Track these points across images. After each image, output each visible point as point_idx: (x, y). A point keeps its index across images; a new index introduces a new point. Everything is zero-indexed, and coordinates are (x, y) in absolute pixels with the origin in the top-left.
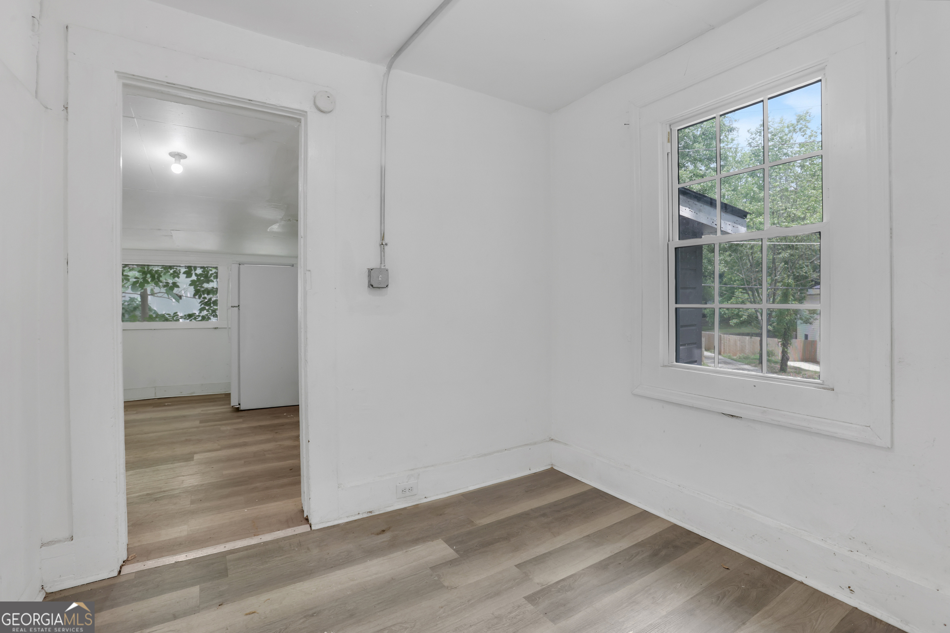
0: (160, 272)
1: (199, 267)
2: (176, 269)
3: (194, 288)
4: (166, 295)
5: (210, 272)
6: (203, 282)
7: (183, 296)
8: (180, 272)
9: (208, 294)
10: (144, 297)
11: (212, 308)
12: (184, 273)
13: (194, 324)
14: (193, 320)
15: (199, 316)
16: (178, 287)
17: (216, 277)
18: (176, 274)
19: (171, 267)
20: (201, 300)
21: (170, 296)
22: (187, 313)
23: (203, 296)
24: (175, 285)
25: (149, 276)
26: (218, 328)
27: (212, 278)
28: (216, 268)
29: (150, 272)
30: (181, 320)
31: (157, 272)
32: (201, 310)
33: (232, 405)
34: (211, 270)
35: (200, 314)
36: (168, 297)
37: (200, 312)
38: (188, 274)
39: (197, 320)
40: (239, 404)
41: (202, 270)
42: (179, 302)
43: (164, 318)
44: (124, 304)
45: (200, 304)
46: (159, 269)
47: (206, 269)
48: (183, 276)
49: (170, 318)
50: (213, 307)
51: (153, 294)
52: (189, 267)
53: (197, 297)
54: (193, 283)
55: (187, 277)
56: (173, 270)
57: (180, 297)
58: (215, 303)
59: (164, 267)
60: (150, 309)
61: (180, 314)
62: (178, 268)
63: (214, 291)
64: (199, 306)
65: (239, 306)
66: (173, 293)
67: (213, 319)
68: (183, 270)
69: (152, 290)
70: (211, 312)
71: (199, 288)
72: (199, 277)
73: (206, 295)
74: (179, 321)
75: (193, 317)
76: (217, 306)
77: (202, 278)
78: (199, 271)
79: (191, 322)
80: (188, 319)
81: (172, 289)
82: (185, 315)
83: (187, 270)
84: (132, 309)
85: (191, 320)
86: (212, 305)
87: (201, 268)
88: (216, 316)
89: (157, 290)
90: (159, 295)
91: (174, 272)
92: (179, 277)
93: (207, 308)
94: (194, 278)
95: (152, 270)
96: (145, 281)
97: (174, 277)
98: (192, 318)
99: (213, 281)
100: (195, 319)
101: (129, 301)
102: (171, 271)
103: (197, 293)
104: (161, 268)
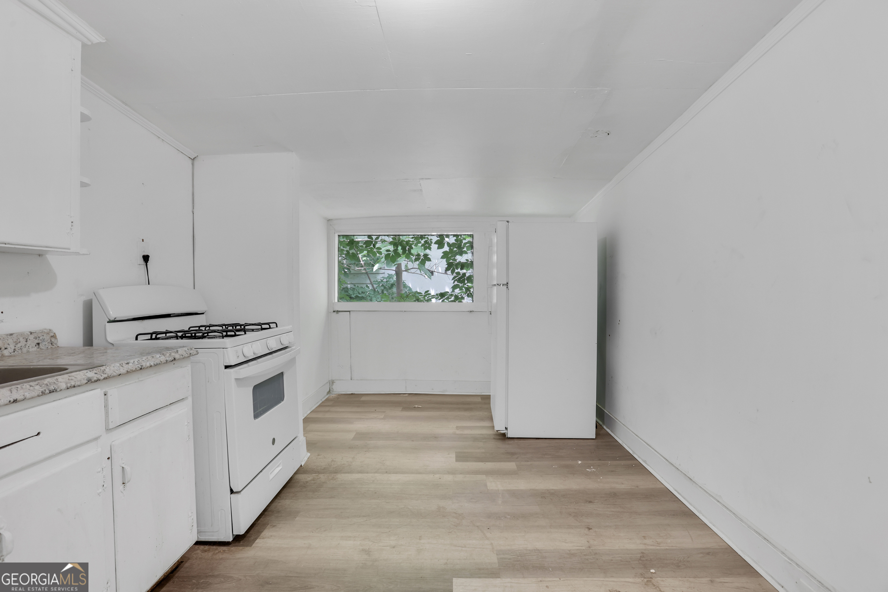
0: (411, 242)
1: (452, 235)
2: (427, 238)
3: (446, 261)
4: (418, 272)
5: (464, 241)
6: (456, 254)
7: (435, 272)
8: (431, 242)
9: (462, 269)
10: (399, 273)
11: (465, 286)
12: (435, 243)
13: (448, 305)
14: (445, 300)
15: (452, 295)
16: (429, 260)
17: (472, 247)
18: (427, 245)
19: (422, 237)
20: (453, 276)
21: (422, 272)
22: (439, 292)
23: (456, 271)
24: (427, 258)
25: (400, 248)
26: (473, 311)
27: (465, 249)
28: (472, 236)
29: (401, 243)
30: (434, 300)
31: (408, 242)
32: (454, 288)
33: (496, 428)
34: (465, 239)
35: (453, 293)
36: (420, 273)
37: (453, 291)
38: (440, 244)
39: (450, 300)
40: (506, 428)
41: (455, 238)
42: (430, 279)
43: (416, 297)
44: (384, 281)
45: (453, 280)
46: (410, 239)
47: (460, 237)
48: (434, 246)
49: (421, 298)
50: (467, 284)
51: (407, 270)
52: (441, 237)
53: (449, 272)
54: (445, 255)
55: (438, 248)
56: (424, 240)
57: (432, 273)
58: (470, 279)
59: (415, 236)
60: (405, 286)
61: (433, 293)
62: (430, 237)
63: (469, 265)
64: (451, 283)
65: (507, 283)
66: (425, 268)
67: (467, 300)
68: (435, 239)
69: (406, 266)
70: (464, 291)
71: (451, 261)
72: (452, 248)
73: (459, 270)
74: (431, 301)
75: (446, 297)
76: (472, 283)
77: (455, 249)
78: (452, 240)
79: (443, 303)
80: (440, 299)
81: (423, 263)
82: (437, 294)
83: (439, 238)
84: (390, 286)
85: (443, 301)
86: (466, 282)
87: (454, 236)
88: (470, 295)
89: (410, 265)
90: (413, 271)
91: (426, 242)
92: (430, 249)
93: (461, 285)
94: (446, 248)
95: (403, 241)
96: (397, 255)
97: (425, 249)
98: (444, 298)
99: (466, 253)
100: (448, 298)
101: (387, 278)
102: (423, 242)
103: (450, 267)
104: (412, 238)
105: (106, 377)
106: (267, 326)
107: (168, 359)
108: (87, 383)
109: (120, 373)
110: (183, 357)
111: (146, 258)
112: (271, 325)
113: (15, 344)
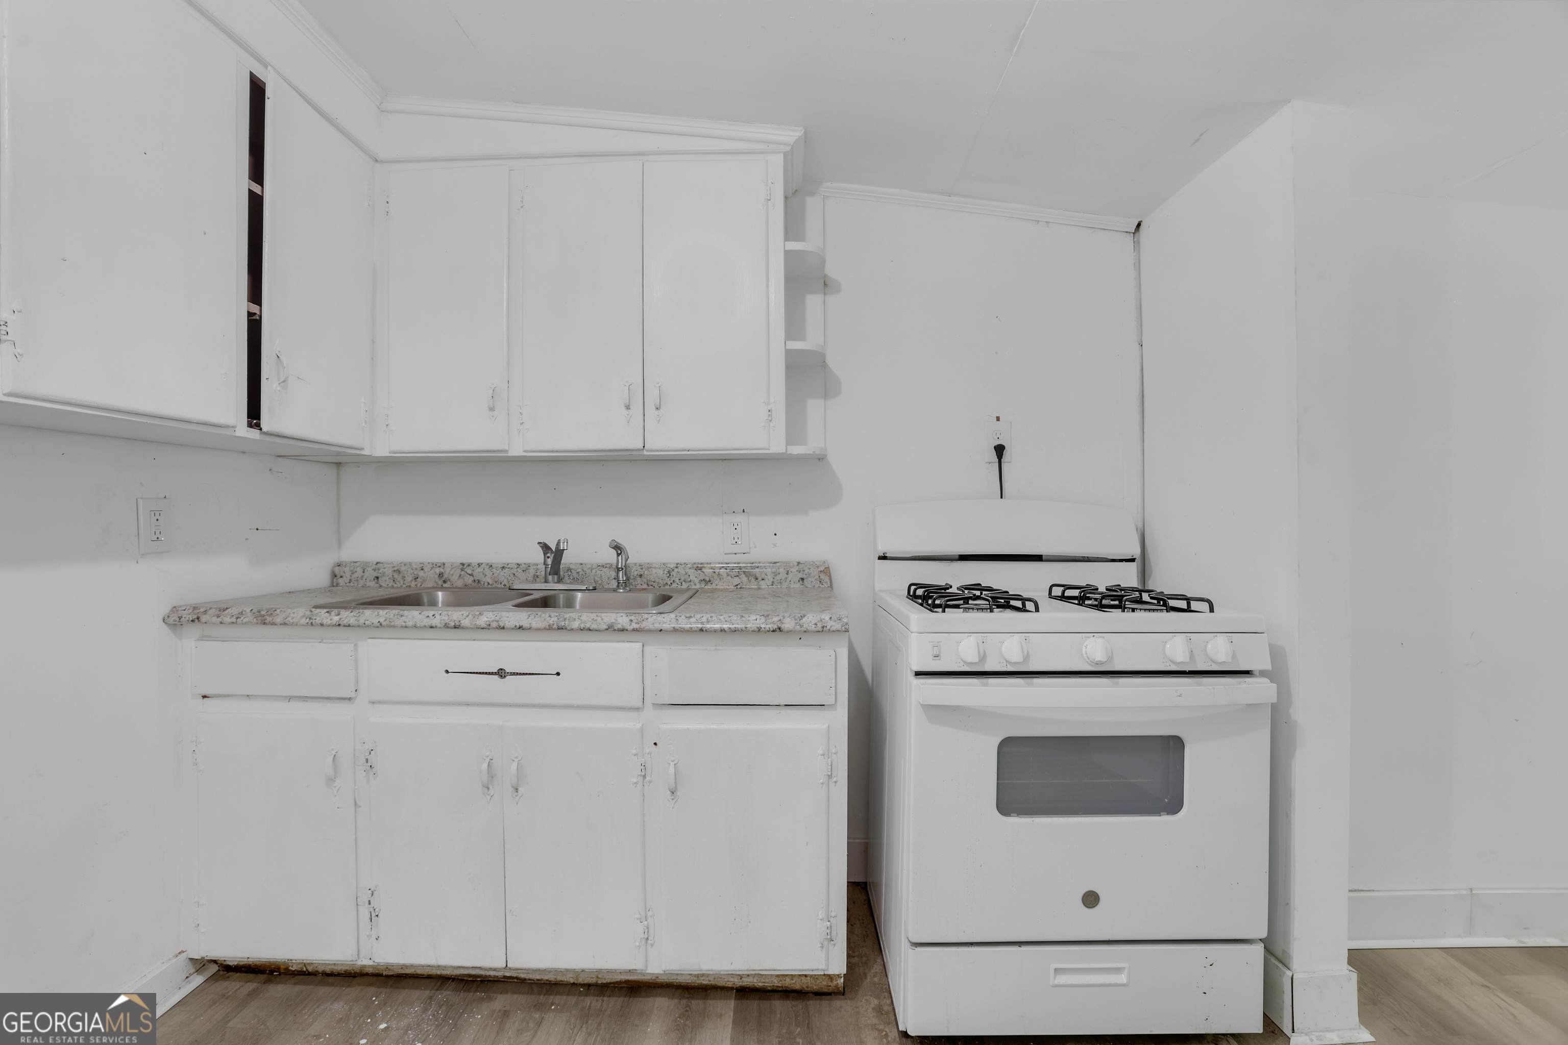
105: (637, 629)
106: (1183, 604)
107: (763, 626)
108: (607, 629)
109: (662, 628)
110: (803, 629)
111: (1000, 450)
112: (1194, 605)
113: (773, 575)
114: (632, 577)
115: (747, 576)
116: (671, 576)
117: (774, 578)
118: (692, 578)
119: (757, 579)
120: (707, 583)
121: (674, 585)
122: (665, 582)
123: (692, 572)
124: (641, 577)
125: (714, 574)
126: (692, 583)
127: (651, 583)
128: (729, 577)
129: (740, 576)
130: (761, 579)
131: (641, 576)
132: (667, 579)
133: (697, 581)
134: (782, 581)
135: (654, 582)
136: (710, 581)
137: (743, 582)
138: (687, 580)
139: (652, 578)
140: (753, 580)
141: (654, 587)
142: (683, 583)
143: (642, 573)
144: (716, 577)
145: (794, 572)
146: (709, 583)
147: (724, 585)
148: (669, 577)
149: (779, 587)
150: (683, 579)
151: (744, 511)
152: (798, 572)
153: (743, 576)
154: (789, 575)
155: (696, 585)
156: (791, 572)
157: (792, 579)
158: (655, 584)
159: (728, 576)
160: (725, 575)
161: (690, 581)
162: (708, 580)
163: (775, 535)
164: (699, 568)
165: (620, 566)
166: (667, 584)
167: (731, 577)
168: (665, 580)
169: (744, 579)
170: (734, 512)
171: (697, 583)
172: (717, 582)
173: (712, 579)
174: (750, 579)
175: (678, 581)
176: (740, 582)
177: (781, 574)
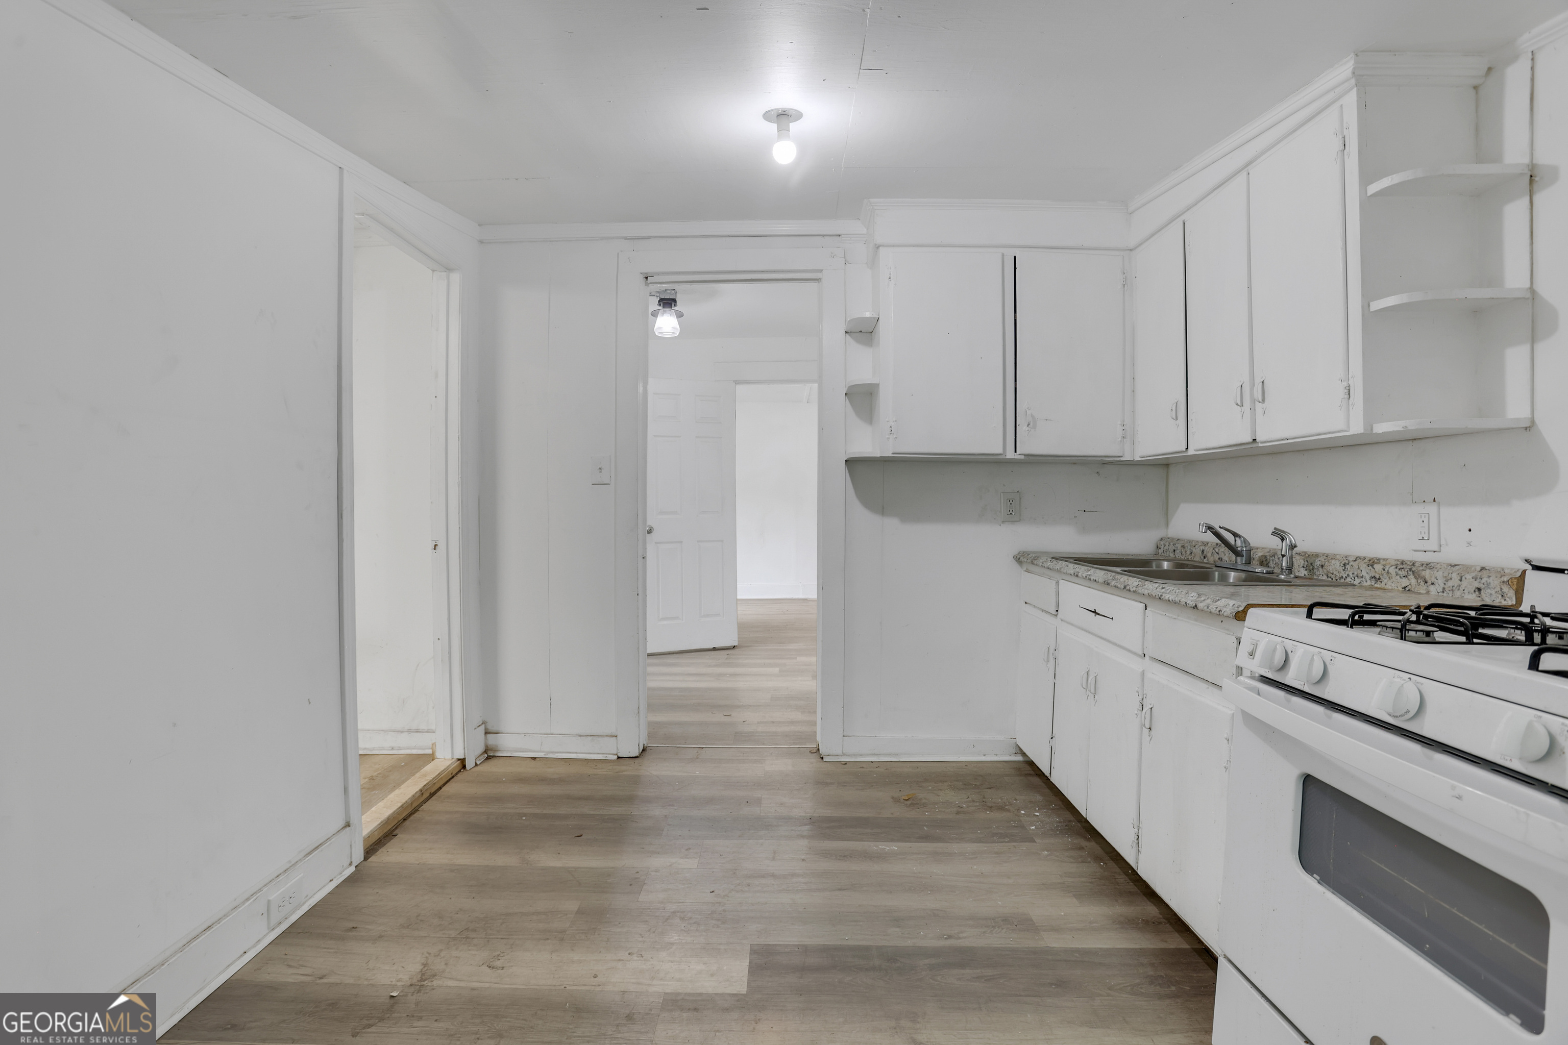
113: (1445, 579)
114: (1316, 567)
115: (1415, 577)
116: (1346, 569)
117: (1445, 584)
118: (1364, 573)
119: (1426, 582)
120: (1377, 581)
121: (1348, 580)
122: (1341, 575)
123: (1363, 566)
124: (1322, 568)
125: (1383, 572)
126: (1363, 579)
127: (1330, 575)
128: (1398, 577)
129: (1409, 577)
130: (1430, 583)
131: (1322, 566)
132: (1342, 572)
133: (1368, 577)
134: (1454, 588)
135: (1332, 574)
136: (1379, 579)
137: (1412, 584)
138: (1359, 575)
139: (1331, 569)
140: (1422, 583)
141: (1332, 579)
142: (1356, 578)
143: (1323, 564)
144: (1385, 575)
145: (1469, 579)
146: (1379, 581)
147: (1393, 585)
148: (1344, 570)
149: (1451, 595)
150: (1356, 573)
151: (1434, 501)
152: (1474, 580)
153: (1411, 577)
154: (1462, 582)
155: (1366, 581)
156: (1466, 578)
157: (1466, 587)
158: (1333, 576)
159: (1397, 575)
160: (1394, 574)
161: (1362, 577)
162: (1378, 577)
163: (1470, 530)
164: (1372, 563)
165: (1283, 553)
166: (1342, 577)
167: (1400, 577)
168: (1341, 572)
169: (1413, 581)
170: (1424, 501)
171: (1368, 580)
172: (1386, 581)
173: (1381, 577)
174: (1419, 582)
175: (1351, 576)
176: (1409, 584)
177: (1453, 579)
